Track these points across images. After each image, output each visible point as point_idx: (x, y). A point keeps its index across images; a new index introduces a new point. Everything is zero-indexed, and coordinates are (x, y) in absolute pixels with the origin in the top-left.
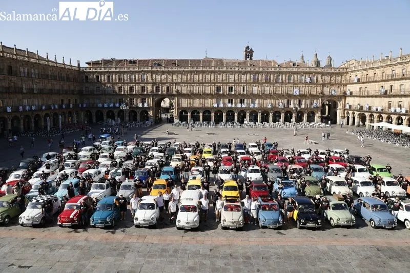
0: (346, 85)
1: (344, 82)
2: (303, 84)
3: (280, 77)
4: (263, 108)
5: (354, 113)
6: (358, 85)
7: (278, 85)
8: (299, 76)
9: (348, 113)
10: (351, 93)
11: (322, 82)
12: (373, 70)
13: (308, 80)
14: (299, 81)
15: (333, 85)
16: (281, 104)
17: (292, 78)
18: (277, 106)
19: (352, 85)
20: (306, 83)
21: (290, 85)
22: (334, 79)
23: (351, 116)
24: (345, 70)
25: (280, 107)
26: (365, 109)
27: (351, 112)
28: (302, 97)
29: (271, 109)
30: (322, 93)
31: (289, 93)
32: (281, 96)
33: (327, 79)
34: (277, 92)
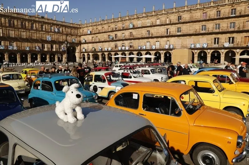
0: (80, 36)
1: (79, 34)
2: (53, 32)
3: (34, 25)
4: (22, 51)
5: (89, 54)
6: (90, 35)
7: (33, 31)
8: (49, 26)
9: (84, 55)
10: (85, 41)
11: (66, 33)
12: (101, 26)
13: (56, 30)
14: (49, 31)
15: (72, 35)
16: (37, 48)
17: (44, 27)
18: (34, 49)
19: (85, 36)
20: (55, 32)
21: (43, 33)
22: (73, 31)
23: (86, 56)
24: (79, 26)
25: (37, 50)
26: (99, 50)
27: (86, 54)
28: (52, 42)
29: (30, 51)
30: (66, 40)
31: (43, 39)
32: (36, 41)
33: (69, 30)
34: (33, 38)
